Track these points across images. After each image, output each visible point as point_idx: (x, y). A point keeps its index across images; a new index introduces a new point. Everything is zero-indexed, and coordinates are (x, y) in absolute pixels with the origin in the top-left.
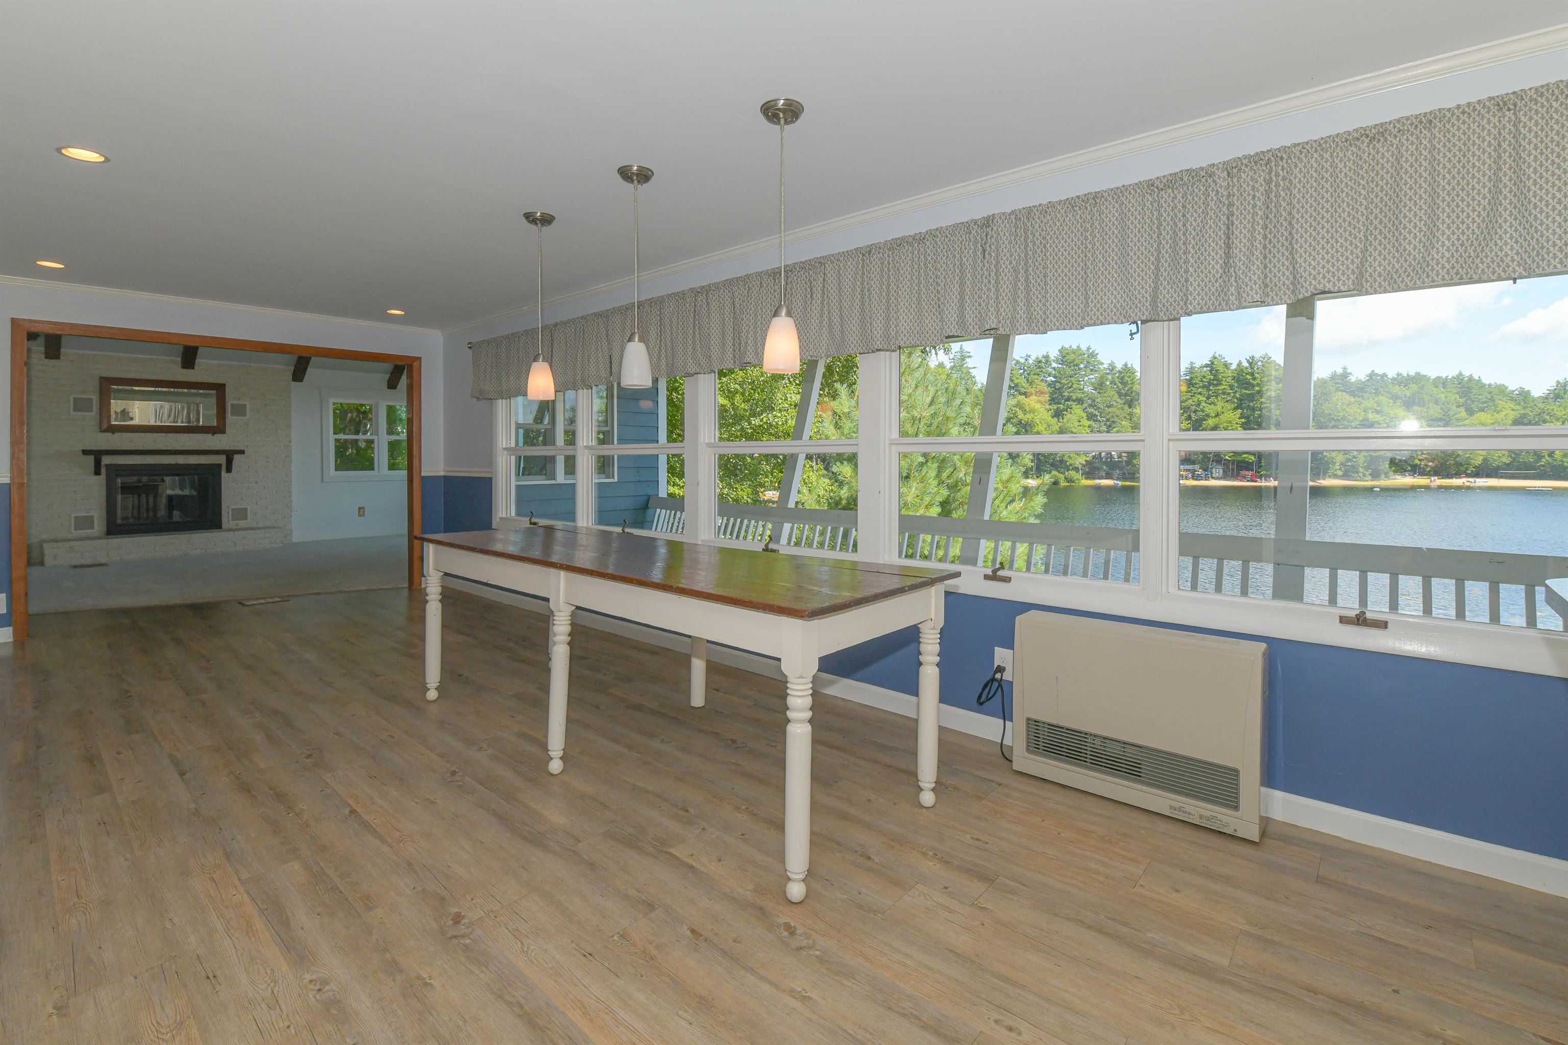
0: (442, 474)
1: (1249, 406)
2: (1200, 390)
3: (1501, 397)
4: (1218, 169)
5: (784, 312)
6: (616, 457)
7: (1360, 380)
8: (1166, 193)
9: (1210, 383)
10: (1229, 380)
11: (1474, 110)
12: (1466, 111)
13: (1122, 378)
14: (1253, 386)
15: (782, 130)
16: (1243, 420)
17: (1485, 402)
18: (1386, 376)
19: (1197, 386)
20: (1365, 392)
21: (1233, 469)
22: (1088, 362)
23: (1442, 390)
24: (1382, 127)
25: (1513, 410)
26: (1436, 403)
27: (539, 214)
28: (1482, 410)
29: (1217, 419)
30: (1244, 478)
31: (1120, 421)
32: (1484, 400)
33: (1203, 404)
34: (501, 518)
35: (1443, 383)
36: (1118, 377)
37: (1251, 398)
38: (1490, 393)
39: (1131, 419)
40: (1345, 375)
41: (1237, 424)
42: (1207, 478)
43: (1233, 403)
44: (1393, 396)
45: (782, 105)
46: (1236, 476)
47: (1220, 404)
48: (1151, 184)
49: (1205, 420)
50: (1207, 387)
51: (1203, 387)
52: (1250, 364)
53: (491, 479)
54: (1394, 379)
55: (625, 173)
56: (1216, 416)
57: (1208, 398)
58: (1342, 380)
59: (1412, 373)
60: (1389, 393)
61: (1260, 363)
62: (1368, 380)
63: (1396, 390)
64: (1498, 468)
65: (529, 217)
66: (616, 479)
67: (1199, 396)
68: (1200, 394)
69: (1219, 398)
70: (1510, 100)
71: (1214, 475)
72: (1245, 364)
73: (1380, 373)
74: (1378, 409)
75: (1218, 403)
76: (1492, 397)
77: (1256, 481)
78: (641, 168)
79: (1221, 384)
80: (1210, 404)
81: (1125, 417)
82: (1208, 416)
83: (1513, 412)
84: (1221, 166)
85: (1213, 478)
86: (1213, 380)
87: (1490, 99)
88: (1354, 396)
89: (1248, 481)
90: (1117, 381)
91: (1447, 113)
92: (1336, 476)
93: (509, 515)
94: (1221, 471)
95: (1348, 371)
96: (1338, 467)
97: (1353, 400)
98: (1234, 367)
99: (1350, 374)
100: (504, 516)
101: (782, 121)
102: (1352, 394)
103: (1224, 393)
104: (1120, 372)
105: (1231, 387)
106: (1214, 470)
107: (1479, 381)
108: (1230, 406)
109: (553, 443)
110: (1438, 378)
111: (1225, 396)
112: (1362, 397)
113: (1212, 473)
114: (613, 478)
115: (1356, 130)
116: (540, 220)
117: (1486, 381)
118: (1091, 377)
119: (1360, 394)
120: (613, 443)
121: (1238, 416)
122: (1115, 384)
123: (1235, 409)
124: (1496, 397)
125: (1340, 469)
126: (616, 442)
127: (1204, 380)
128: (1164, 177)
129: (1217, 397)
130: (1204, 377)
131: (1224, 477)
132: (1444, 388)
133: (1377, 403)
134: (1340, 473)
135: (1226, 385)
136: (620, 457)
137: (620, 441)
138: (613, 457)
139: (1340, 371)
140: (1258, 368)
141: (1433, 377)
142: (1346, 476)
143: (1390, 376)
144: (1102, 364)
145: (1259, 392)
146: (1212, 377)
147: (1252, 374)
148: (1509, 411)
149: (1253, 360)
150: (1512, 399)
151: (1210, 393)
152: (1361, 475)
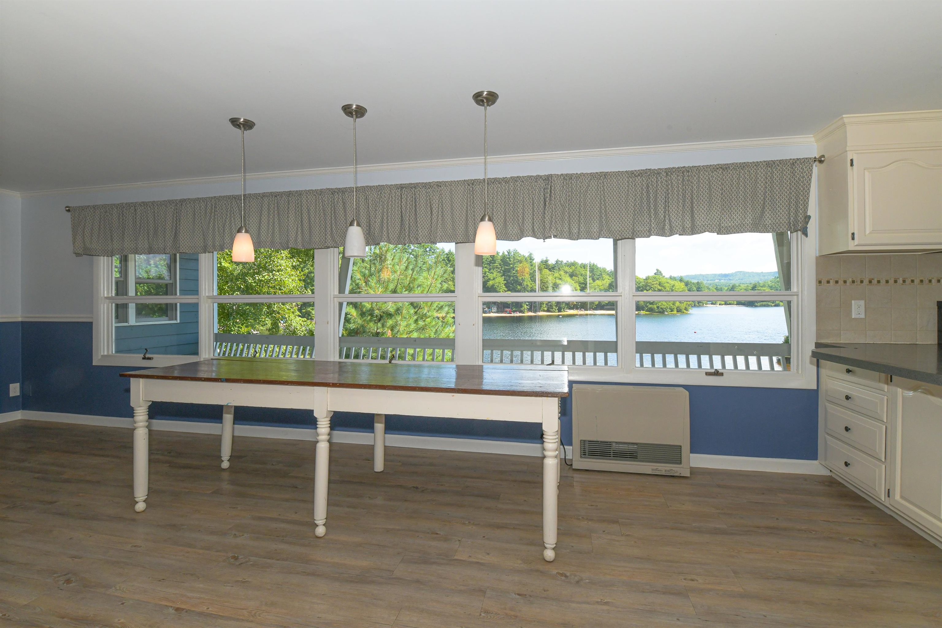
0: (20, 320)
1: (508, 275)
2: (485, 266)
3: (604, 273)
4: (663, 171)
5: (487, 218)
6: (178, 304)
7: (552, 264)
8: (637, 178)
9: (490, 262)
10: (499, 261)
11: (759, 165)
12: (757, 164)
13: (448, 258)
14: (510, 264)
15: (485, 109)
16: (505, 282)
17: (599, 275)
18: (563, 262)
19: (484, 263)
20: (554, 269)
21: (501, 307)
22: (431, 247)
23: (584, 269)
24: (727, 165)
25: (609, 279)
26: (581, 275)
27: (242, 120)
28: (598, 279)
29: (494, 281)
30: (506, 312)
31: (448, 282)
32: (599, 274)
33: (487, 273)
34: (102, 356)
35: (584, 266)
36: (446, 257)
37: (509, 271)
38: (601, 271)
39: (453, 281)
40: (547, 261)
41: (503, 284)
42: (489, 313)
43: (501, 273)
44: (565, 272)
45: (486, 95)
46: (502, 312)
47: (495, 273)
48: (632, 172)
49: (488, 282)
50: (489, 264)
51: (488, 264)
52: (508, 253)
53: (92, 323)
54: (566, 264)
55: (347, 109)
56: (493, 280)
57: (490, 270)
58: (545, 263)
59: (572, 261)
60: (564, 270)
61: (512, 253)
62: (556, 264)
63: (567, 269)
64: (604, 305)
65: (234, 122)
66: (179, 321)
67: (485, 269)
68: (486, 267)
69: (495, 270)
70: (771, 163)
71: (493, 311)
72: (506, 253)
73: (561, 260)
74: (560, 277)
75: (494, 273)
76: (601, 273)
77: (511, 314)
78: (358, 107)
79: (495, 263)
80: (491, 273)
81: (450, 280)
82: (490, 279)
83: (609, 280)
84: (664, 170)
85: (492, 312)
86: (492, 260)
87: (765, 161)
88: (551, 271)
89: (508, 313)
90: (446, 259)
91: (750, 164)
92: (544, 311)
93: (110, 353)
94: (496, 309)
95: (548, 259)
96: (545, 306)
97: (550, 273)
98: (501, 254)
99: (548, 260)
100: (106, 353)
101: (486, 104)
102: (550, 270)
103: (497, 268)
104: (447, 254)
105: (500, 265)
106: (493, 308)
107: (596, 266)
108: (499, 275)
109: (126, 294)
110: (582, 264)
111: (497, 269)
112: (554, 272)
113: (492, 310)
114: (176, 319)
115: (718, 165)
116: (244, 125)
117: (599, 266)
118: (433, 256)
119: (553, 270)
120: (176, 294)
121: (503, 279)
122: (445, 261)
123: (502, 276)
124: (602, 273)
125: (546, 307)
126: (178, 294)
127: (488, 260)
128: (639, 170)
129: (494, 269)
130: (488, 259)
131: (497, 312)
132: (584, 268)
133: (560, 275)
134: (546, 309)
135: (498, 263)
136: (181, 304)
137: (183, 292)
138: (176, 304)
139: (545, 259)
140: (512, 256)
141: (580, 263)
142: (548, 311)
143: (564, 262)
144: (438, 249)
145: (512, 268)
146: (491, 259)
147: (509, 258)
148: (607, 280)
149: (510, 251)
150: (608, 274)
151: (491, 267)
152: (554, 309)
